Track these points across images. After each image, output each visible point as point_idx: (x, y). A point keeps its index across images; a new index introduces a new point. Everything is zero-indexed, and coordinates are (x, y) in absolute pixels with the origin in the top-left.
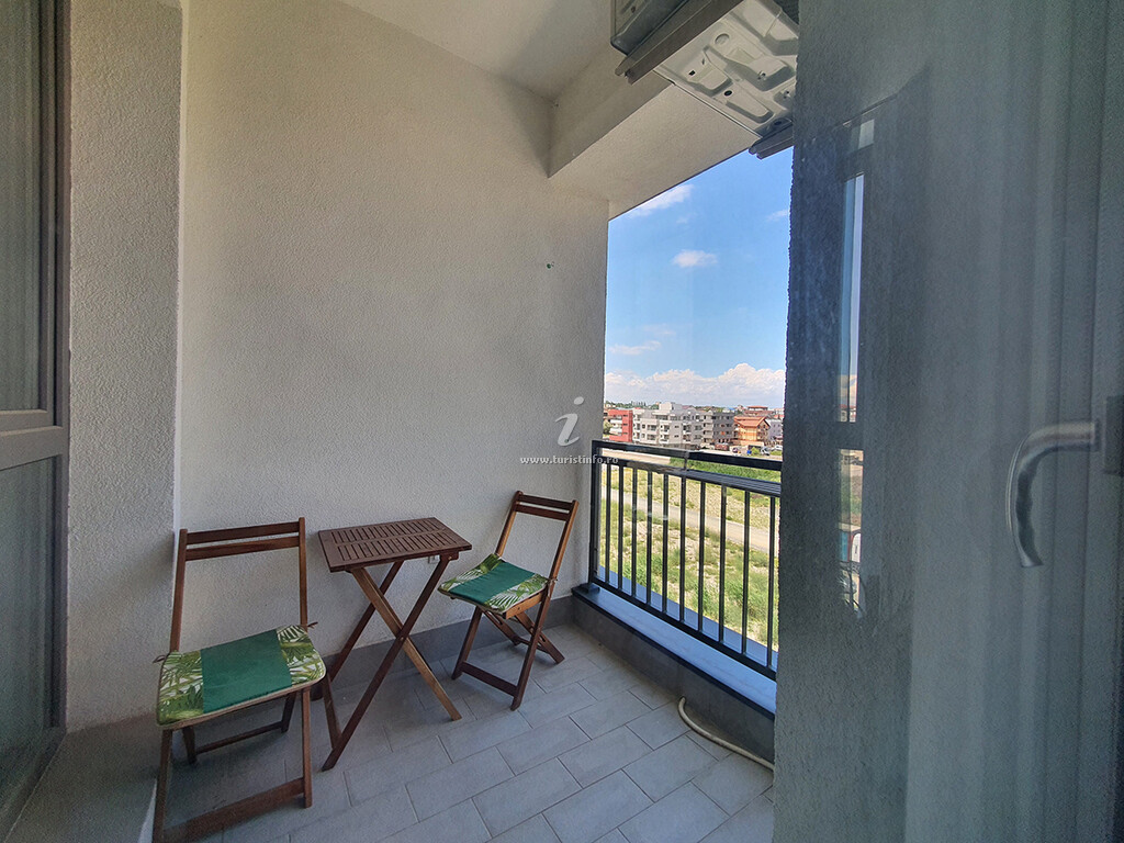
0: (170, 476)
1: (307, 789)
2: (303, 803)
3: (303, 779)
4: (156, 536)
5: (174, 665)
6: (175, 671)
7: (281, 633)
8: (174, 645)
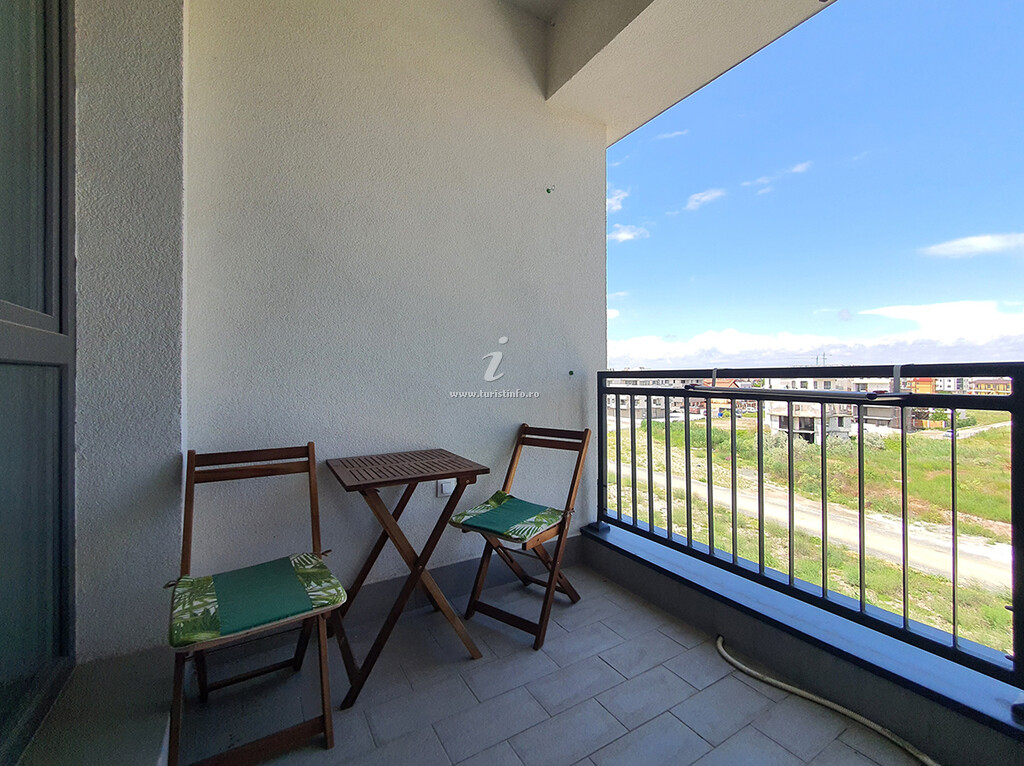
0: (178, 393)
1: (328, 728)
2: (325, 744)
3: (323, 718)
4: (164, 457)
5: (185, 589)
6: (188, 594)
7: (294, 560)
8: (185, 569)
